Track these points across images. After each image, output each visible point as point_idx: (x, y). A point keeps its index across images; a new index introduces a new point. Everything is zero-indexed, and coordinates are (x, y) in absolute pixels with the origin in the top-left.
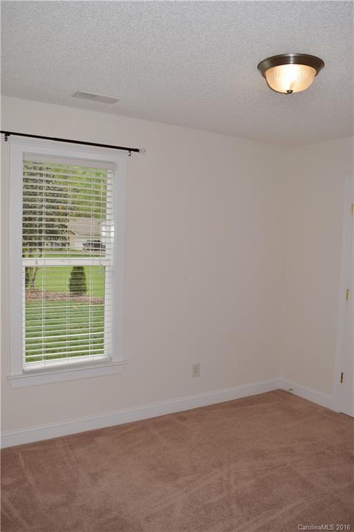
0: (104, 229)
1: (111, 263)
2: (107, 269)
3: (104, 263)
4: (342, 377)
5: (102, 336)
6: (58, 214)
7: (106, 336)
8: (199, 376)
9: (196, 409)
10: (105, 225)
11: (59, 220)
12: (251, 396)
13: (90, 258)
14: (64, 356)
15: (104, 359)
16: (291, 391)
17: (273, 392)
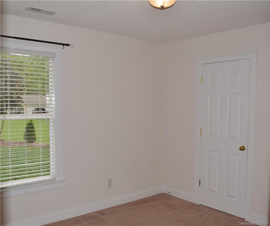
0: (48, 98)
1: (53, 117)
2: (51, 120)
3: (49, 117)
4: (200, 183)
5: (49, 164)
6: (16, 90)
7: (51, 164)
8: (112, 187)
9: (110, 208)
10: (49, 97)
11: (17, 94)
12: (145, 198)
13: (40, 114)
14: (25, 178)
15: (50, 179)
16: (168, 194)
17: (159, 195)
